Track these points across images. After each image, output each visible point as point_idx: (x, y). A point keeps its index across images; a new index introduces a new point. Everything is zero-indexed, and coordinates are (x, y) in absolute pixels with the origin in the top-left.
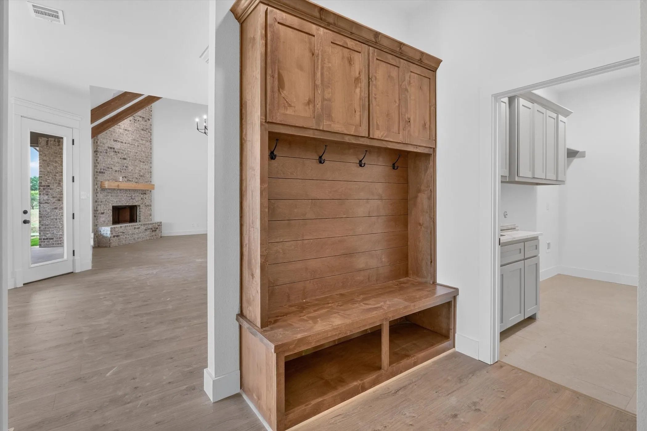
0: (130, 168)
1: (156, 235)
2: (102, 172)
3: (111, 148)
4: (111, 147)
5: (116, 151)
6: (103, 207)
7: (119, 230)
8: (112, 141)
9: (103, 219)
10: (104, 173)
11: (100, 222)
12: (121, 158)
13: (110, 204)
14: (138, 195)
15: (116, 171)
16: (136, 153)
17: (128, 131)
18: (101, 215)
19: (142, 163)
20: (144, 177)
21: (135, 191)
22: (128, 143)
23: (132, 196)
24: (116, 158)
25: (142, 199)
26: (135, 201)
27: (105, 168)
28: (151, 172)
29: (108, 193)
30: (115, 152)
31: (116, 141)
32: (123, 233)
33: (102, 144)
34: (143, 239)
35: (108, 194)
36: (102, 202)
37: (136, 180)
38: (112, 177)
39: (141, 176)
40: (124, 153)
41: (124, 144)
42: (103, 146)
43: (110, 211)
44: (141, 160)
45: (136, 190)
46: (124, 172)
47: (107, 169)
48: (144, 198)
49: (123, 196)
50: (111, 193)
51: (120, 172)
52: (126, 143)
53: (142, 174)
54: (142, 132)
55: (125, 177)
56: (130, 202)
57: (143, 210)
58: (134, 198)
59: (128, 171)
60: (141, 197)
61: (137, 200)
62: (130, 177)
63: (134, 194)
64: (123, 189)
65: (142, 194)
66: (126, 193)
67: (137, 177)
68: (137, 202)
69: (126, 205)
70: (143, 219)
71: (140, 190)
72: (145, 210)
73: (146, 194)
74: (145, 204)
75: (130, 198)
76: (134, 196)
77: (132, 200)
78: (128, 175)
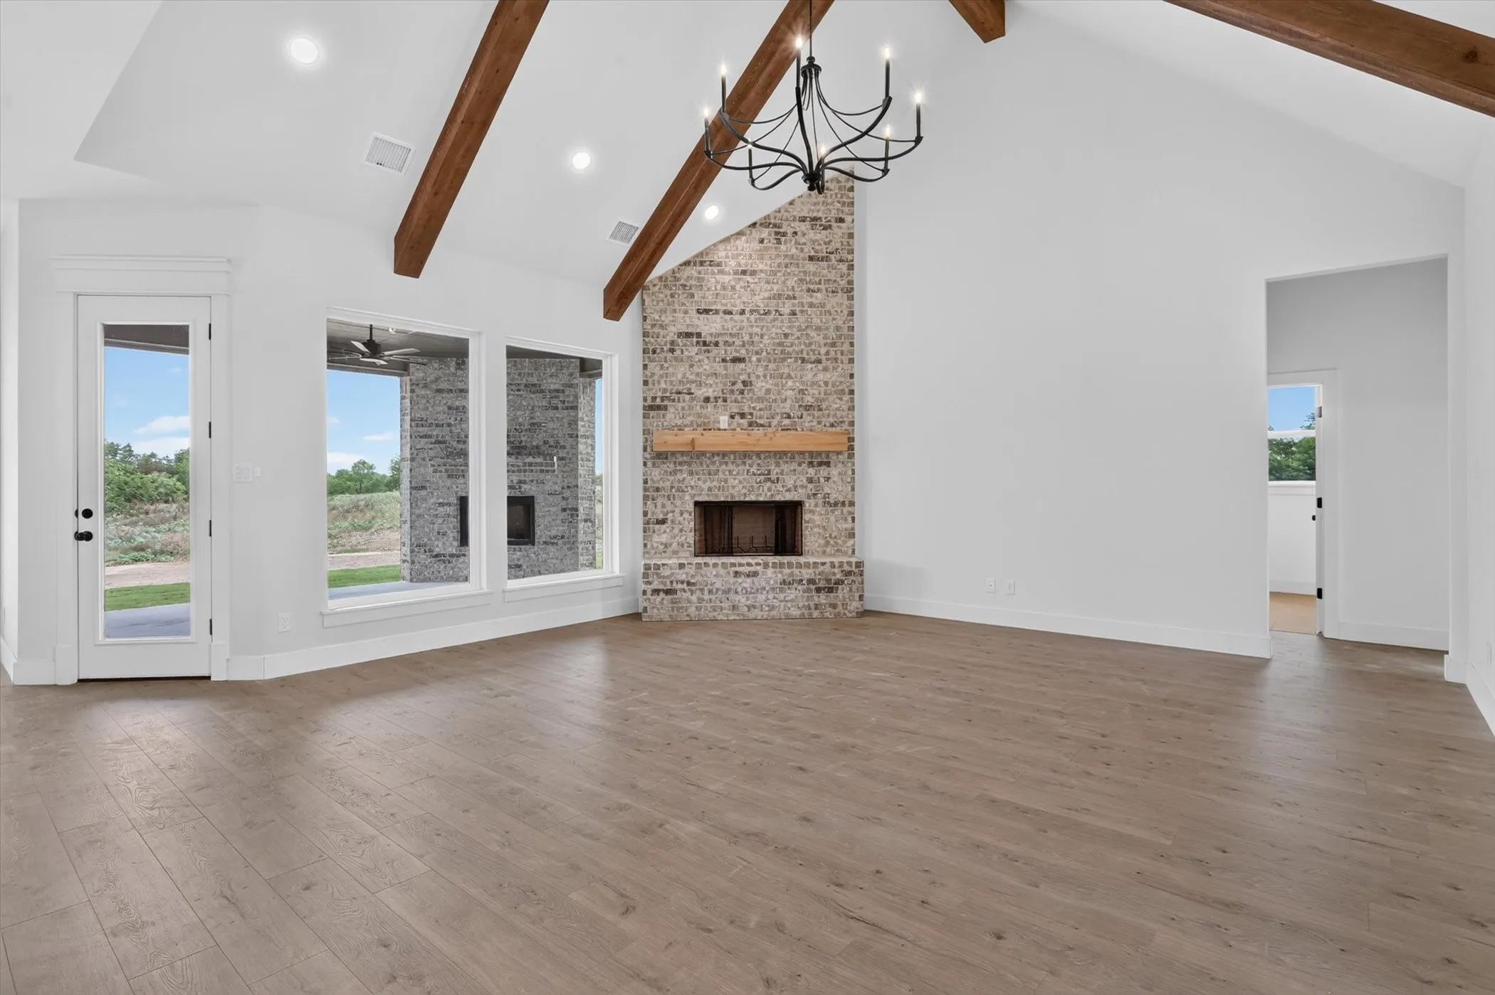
0: (760, 386)
1: (834, 606)
2: (659, 408)
3: (688, 335)
4: (690, 330)
5: (708, 339)
6: (663, 506)
7: (673, 574)
8: (693, 313)
9: (664, 538)
10: (666, 408)
11: (652, 545)
12: (724, 360)
13: (687, 497)
14: (795, 470)
15: (707, 400)
16: (786, 336)
17: (753, 273)
18: (657, 527)
19: (810, 366)
20: (820, 410)
21: (781, 455)
22: (752, 312)
23: (769, 472)
24: (706, 361)
25: (810, 481)
26: (781, 489)
27: (668, 394)
28: (852, 392)
29: (681, 464)
30: (705, 344)
31: (707, 311)
32: (689, 584)
33: (656, 330)
34: (774, 613)
35: (679, 468)
36: (658, 490)
37: (787, 422)
38: (691, 418)
39: (808, 408)
40: (738, 342)
41: (737, 317)
42: (662, 332)
43: (686, 515)
44: (805, 355)
45: (785, 453)
46: (736, 401)
47: (676, 396)
48: (822, 480)
49: (735, 473)
50: (689, 464)
51: (720, 400)
52: (742, 313)
53: (809, 400)
54: (811, 267)
55: (743, 415)
56: (761, 490)
57: (816, 518)
58: (778, 479)
59: (751, 395)
60: (809, 475)
61: (790, 483)
62: (762, 413)
63: (778, 464)
64: (734, 453)
65: (813, 466)
66: (744, 463)
67: (787, 410)
68: (789, 490)
69: (747, 499)
70: (819, 547)
71: (802, 453)
72: (824, 517)
73: (829, 466)
74: (825, 498)
75: (762, 478)
76: (777, 474)
77: (769, 484)
78: (754, 408)
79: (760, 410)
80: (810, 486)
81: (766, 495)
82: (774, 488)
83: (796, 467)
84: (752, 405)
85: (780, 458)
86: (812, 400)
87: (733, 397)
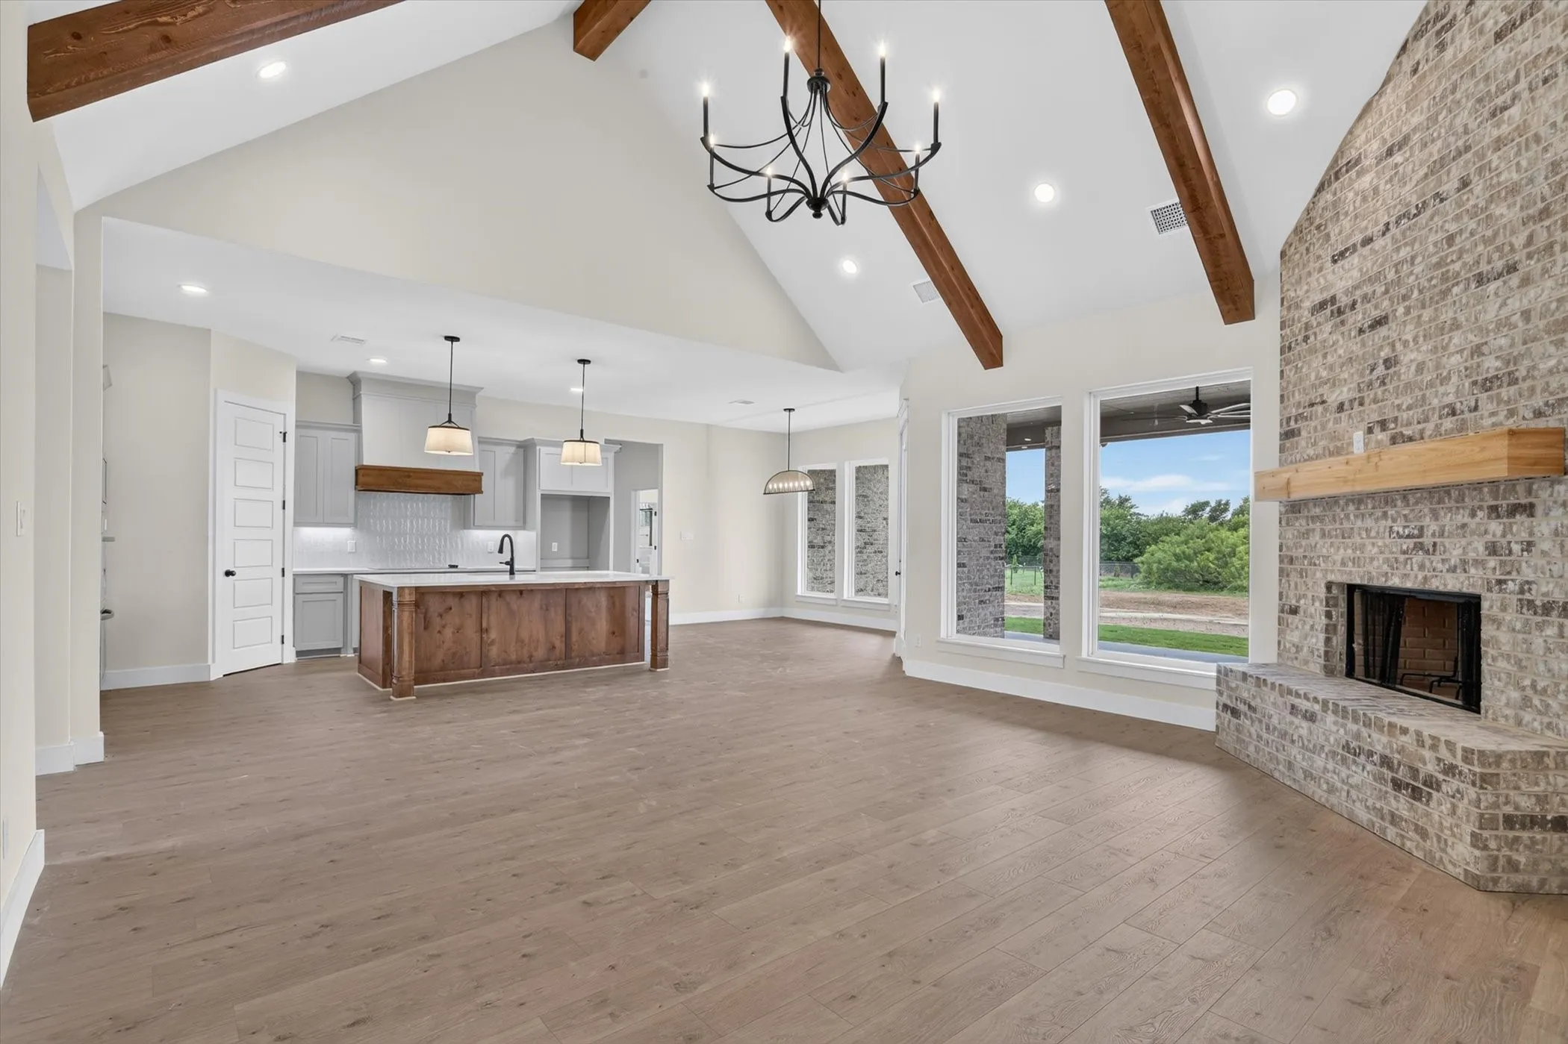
0: (1409, 360)
2: (1293, 433)
3: (1323, 305)
4: (1325, 296)
5: (1344, 302)
6: (1297, 586)
8: (1328, 266)
9: (1296, 637)
10: (1299, 432)
11: (1285, 644)
12: (1361, 331)
13: (1319, 575)
14: (1464, 526)
15: (1341, 407)
17: (1403, 143)
18: (1291, 618)
19: (1492, 288)
20: (1514, 382)
21: (1438, 494)
22: (1399, 220)
23: (1421, 529)
24: (1341, 341)
25: (1493, 549)
26: (1440, 566)
27: (1301, 410)
29: (1313, 519)
30: (1340, 312)
31: (1343, 254)
35: (1311, 526)
36: (1292, 560)
37: (1448, 423)
38: (1322, 443)
39: (1487, 384)
40: (1380, 290)
41: (1379, 243)
42: (1297, 315)
43: (1317, 604)
44: (1484, 267)
45: (1448, 489)
46: (1375, 401)
47: (1307, 412)
48: (1516, 548)
49: (1373, 534)
50: (1322, 519)
51: (1356, 404)
52: (1386, 230)
53: (1491, 365)
54: (1500, 55)
55: (1383, 424)
56: (1408, 567)
57: (1504, 636)
58: (1435, 545)
59: (1395, 383)
60: (1489, 537)
61: (1455, 555)
62: (1411, 413)
63: (1435, 516)
64: (1372, 495)
65: (1498, 517)
66: (1385, 515)
67: (1450, 399)
68: (1453, 570)
69: (1390, 584)
70: (1507, 705)
71: (1477, 486)
72: (1520, 636)
73: (1532, 515)
74: (1522, 592)
75: (1410, 542)
76: (1433, 535)
77: (1419, 557)
78: (1399, 407)
79: (1409, 408)
80: (1492, 562)
81: (1416, 577)
82: (1428, 564)
83: (1467, 520)
84: (1397, 402)
85: (1440, 501)
86: (1498, 364)
87: (1372, 394)
